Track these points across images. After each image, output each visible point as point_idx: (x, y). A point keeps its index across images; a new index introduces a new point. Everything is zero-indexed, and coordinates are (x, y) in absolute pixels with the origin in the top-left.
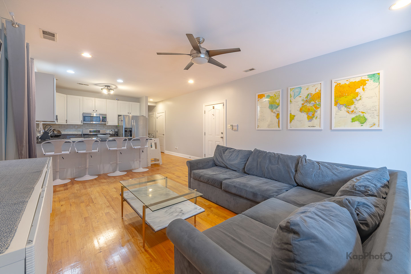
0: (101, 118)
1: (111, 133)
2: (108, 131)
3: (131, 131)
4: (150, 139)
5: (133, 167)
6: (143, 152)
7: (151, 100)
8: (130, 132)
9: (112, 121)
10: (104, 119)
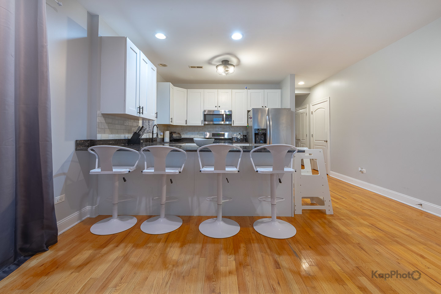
0: (224, 116)
1: (239, 137)
2: (235, 134)
3: (265, 135)
4: (299, 151)
5: (259, 212)
6: (280, 182)
7: (301, 83)
8: (263, 136)
9: (240, 120)
10: (229, 117)
